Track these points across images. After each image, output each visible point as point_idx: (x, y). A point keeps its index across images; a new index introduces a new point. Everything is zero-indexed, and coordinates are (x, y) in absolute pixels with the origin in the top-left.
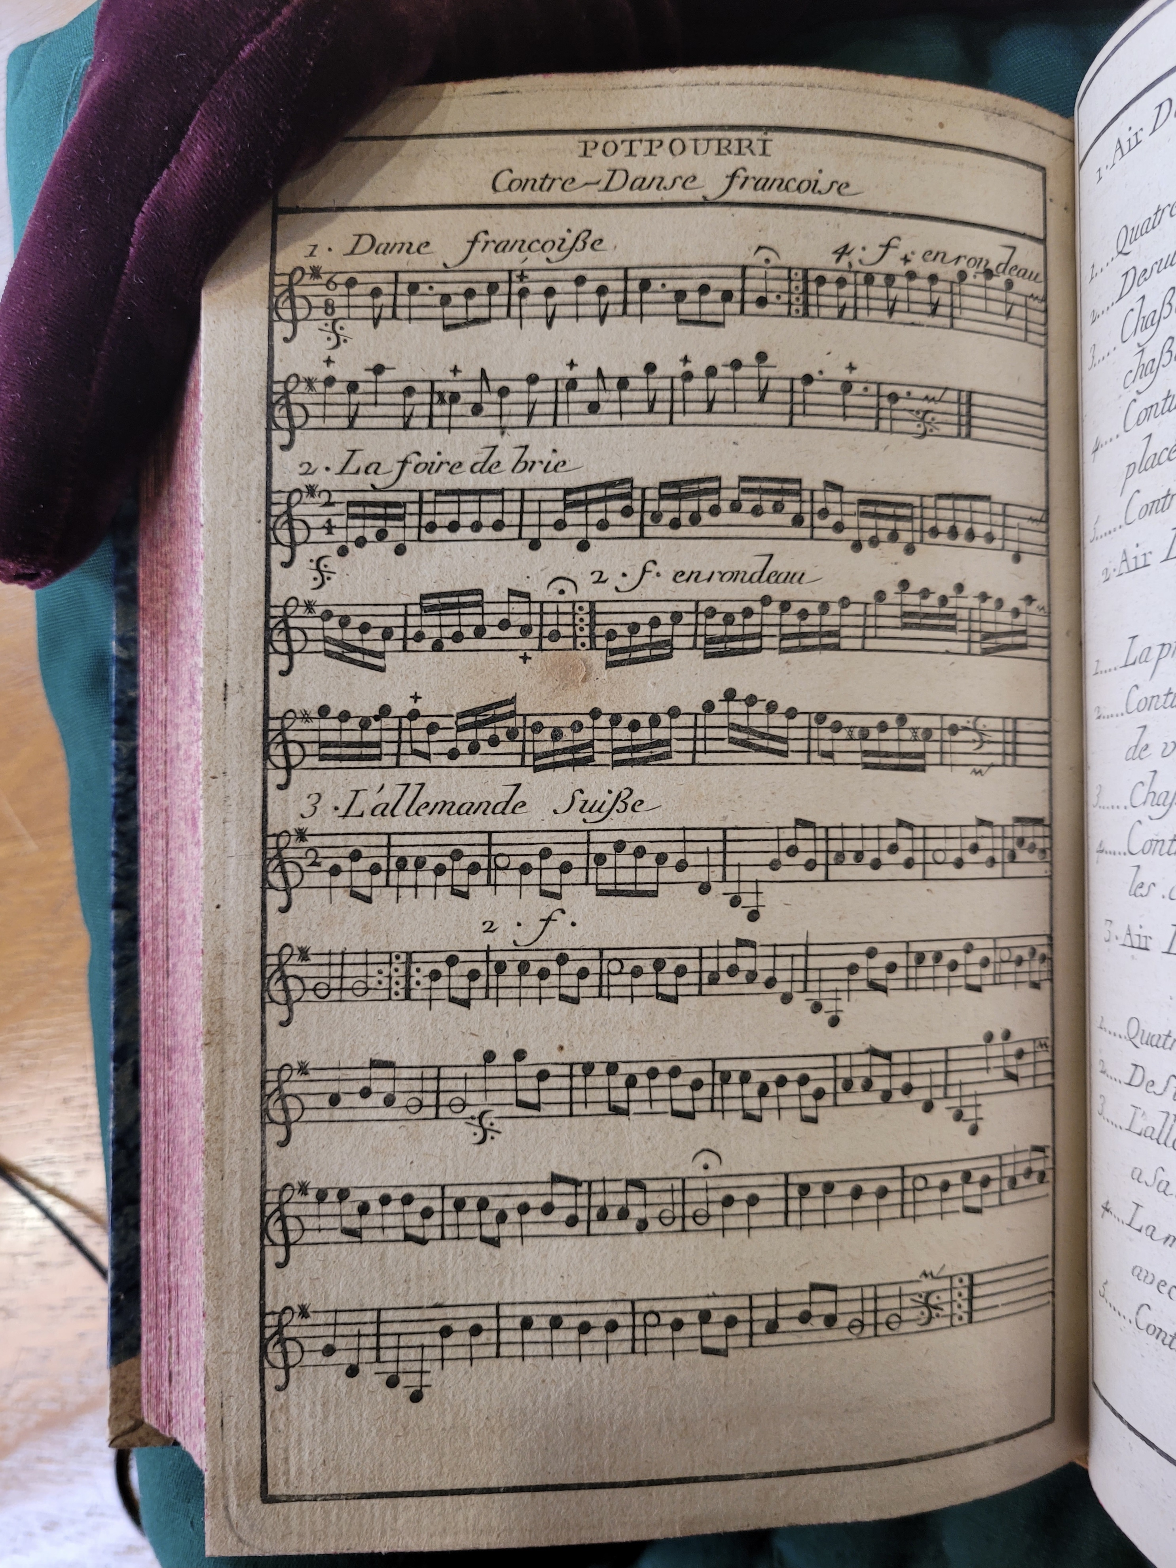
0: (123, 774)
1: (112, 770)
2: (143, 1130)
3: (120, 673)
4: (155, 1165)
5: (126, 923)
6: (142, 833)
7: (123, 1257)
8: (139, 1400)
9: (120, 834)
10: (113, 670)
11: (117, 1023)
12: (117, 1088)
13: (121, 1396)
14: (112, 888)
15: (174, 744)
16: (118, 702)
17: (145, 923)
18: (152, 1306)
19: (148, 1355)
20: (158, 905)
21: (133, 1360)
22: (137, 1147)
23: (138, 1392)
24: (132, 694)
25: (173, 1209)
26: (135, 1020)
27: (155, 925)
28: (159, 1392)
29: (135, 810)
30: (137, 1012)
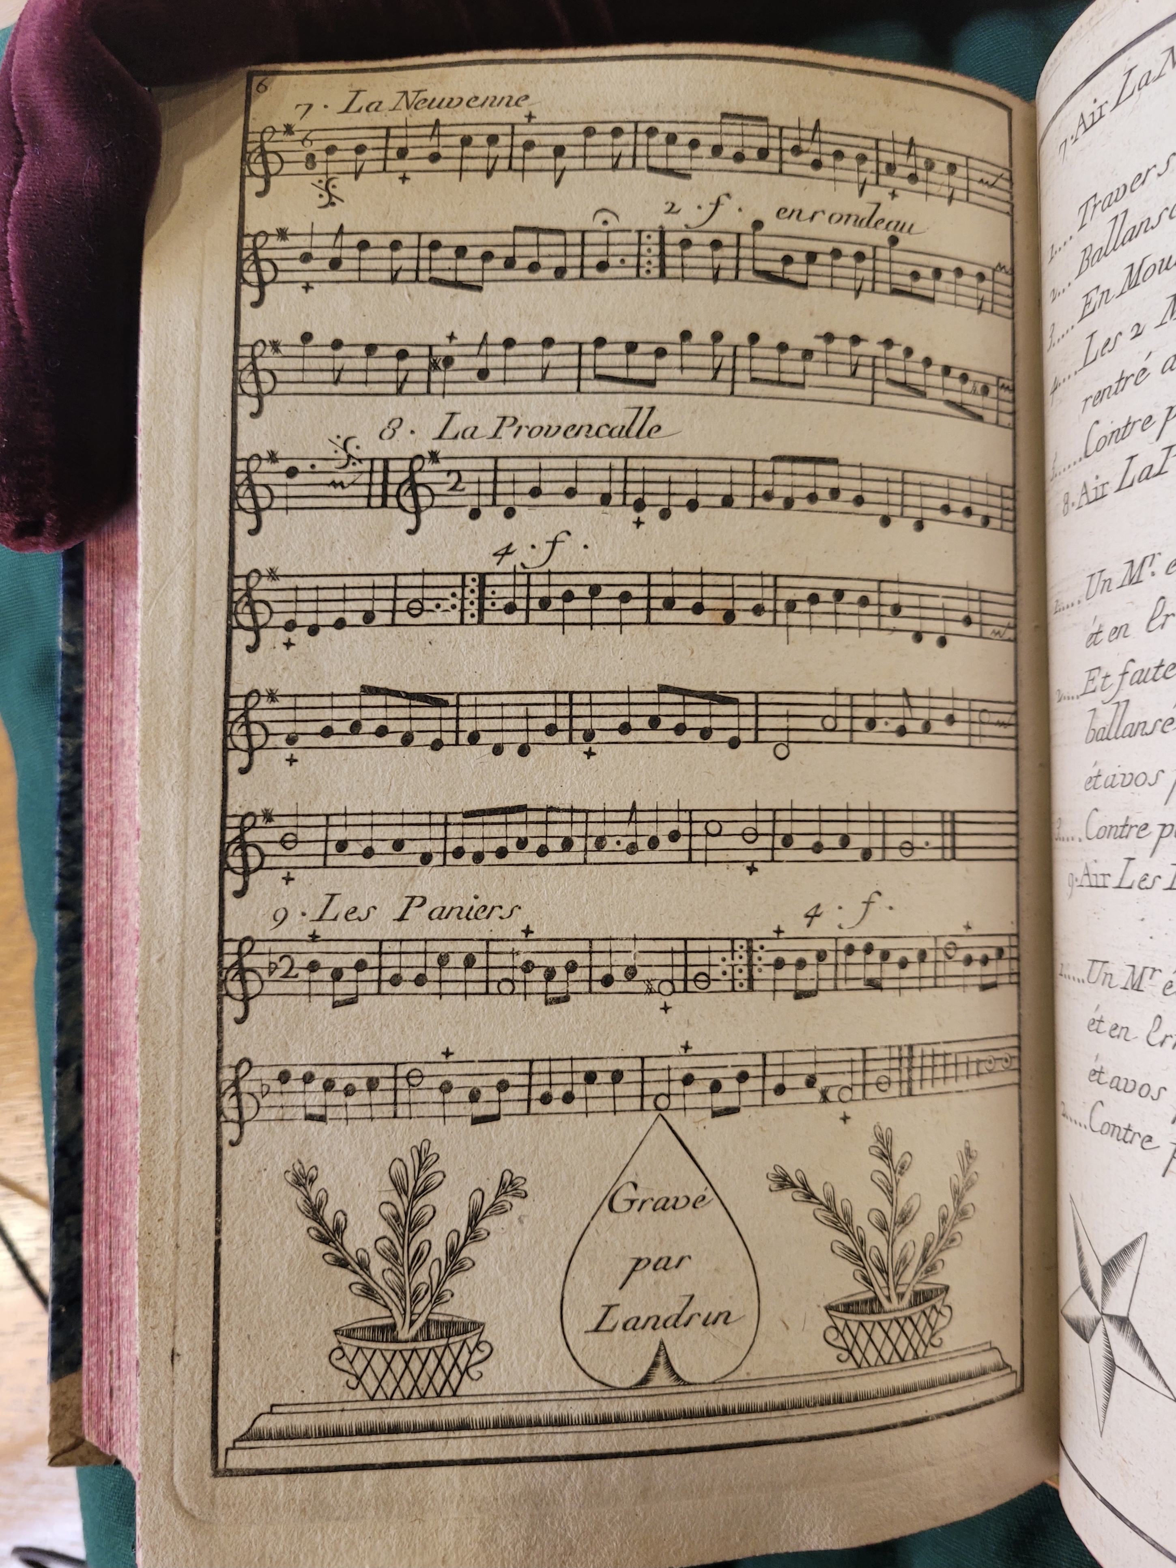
0: (69, 772)
1: (58, 767)
2: (86, 1138)
3: (66, 669)
4: (97, 1173)
5: (71, 924)
6: (87, 833)
7: (64, 1268)
8: (80, 1418)
9: (64, 833)
10: (60, 666)
11: (60, 1027)
12: (60, 1093)
13: (61, 1413)
14: (57, 889)
15: (118, 741)
16: (64, 699)
17: (89, 925)
18: (93, 1319)
19: (89, 1369)
20: (102, 906)
21: (74, 1376)
22: (80, 1155)
23: (79, 1408)
24: (78, 690)
25: (115, 1218)
26: (79, 1023)
27: (99, 926)
28: (100, 1409)
29: (80, 809)
30: (81, 1015)
